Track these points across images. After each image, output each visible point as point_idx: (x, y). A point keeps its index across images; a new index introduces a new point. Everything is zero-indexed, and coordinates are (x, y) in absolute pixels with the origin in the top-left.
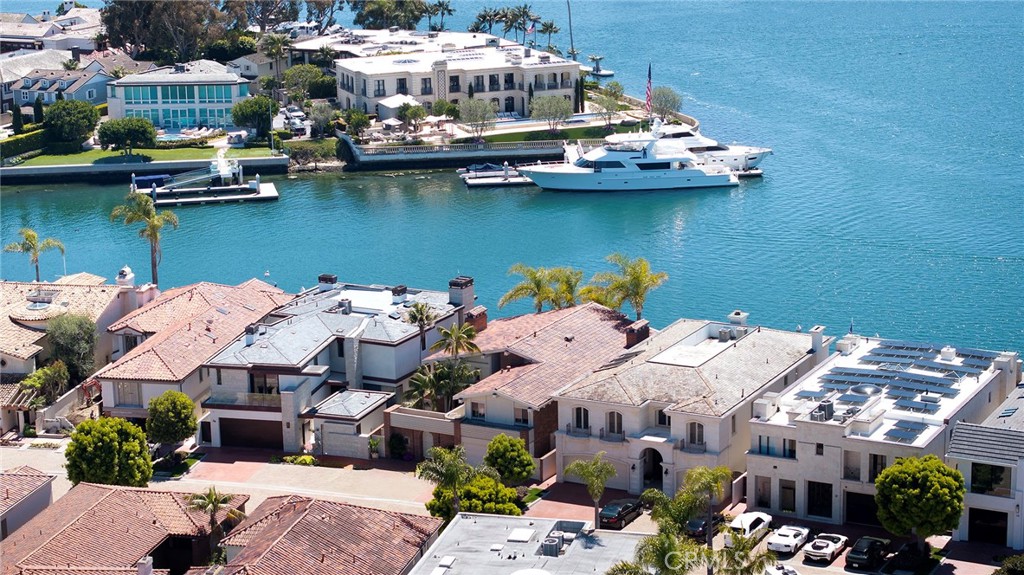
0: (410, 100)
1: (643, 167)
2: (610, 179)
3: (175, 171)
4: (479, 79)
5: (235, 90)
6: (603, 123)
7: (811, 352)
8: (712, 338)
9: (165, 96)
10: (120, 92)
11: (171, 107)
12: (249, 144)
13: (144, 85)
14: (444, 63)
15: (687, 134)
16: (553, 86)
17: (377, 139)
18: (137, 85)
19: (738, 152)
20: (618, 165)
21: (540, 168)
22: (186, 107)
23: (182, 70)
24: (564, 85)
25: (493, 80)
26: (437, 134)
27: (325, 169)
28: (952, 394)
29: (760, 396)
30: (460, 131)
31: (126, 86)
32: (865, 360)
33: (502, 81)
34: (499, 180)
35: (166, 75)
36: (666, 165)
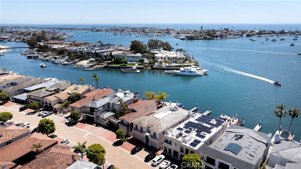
0: (162, 60)
1: (189, 72)
2: (184, 73)
3: (128, 68)
4: (172, 58)
5: (140, 57)
6: (187, 65)
7: (187, 116)
8: (171, 110)
9: (132, 58)
10: (126, 57)
11: (132, 59)
12: (140, 65)
13: (129, 56)
14: (167, 55)
15: (197, 67)
16: (182, 59)
17: (156, 65)
18: (128, 56)
19: (204, 70)
20: (185, 71)
21: (175, 71)
22: (134, 59)
23: (135, 54)
24: (183, 59)
25: (174, 58)
26: (164, 65)
27: (149, 69)
28: (210, 132)
29: (168, 129)
30: (167, 65)
31: (127, 56)
32: (196, 120)
33: (175, 58)
34: (170, 72)
35: (133, 55)
36: (192, 72)
